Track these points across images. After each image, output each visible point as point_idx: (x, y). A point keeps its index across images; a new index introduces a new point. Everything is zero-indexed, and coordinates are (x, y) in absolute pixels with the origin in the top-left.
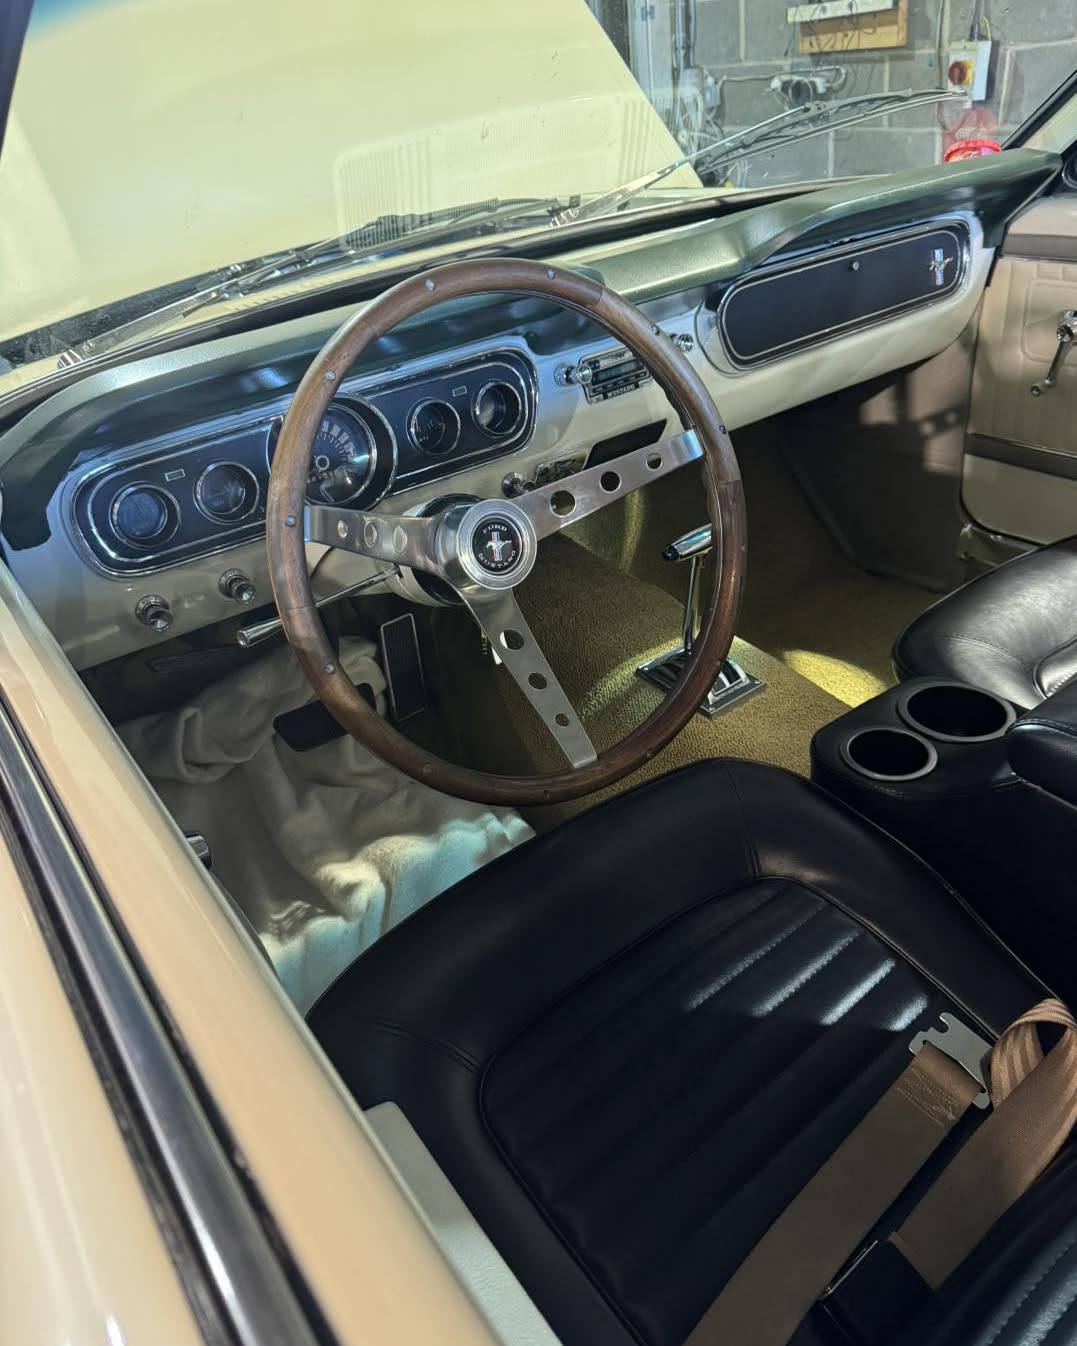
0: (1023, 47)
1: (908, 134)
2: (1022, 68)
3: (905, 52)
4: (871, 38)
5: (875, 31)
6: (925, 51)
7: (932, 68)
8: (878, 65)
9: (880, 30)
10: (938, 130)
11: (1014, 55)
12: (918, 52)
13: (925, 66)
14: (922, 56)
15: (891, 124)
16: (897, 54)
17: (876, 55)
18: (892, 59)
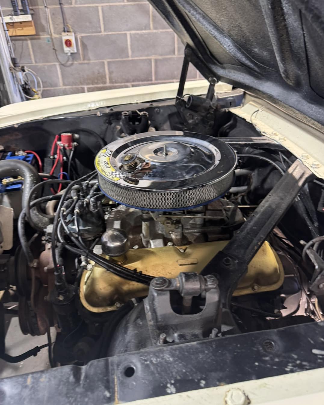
0: (83, 35)
1: (45, 65)
2: (86, 42)
3: (36, 37)
4: (22, 31)
5: (23, 29)
6: (44, 36)
7: (50, 42)
8: (25, 42)
9: (25, 28)
10: (57, 64)
11: (81, 38)
12: (42, 37)
13: (46, 42)
14: (44, 38)
15: (36, 62)
16: (32, 37)
17: (23, 38)
18: (31, 39)
